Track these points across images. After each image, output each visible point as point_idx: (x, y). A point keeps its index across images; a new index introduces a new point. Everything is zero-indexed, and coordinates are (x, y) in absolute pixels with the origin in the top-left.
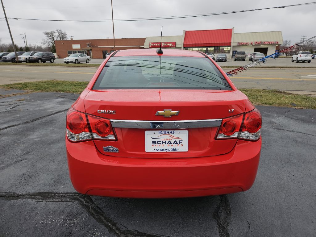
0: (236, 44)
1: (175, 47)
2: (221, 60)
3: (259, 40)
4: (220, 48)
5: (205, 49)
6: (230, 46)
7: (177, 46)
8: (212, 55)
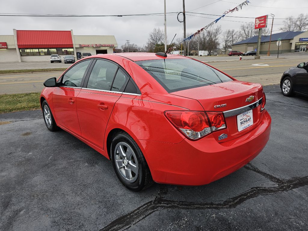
0: (78, 46)
1: (7, 48)
2: (69, 61)
3: (98, 43)
4: (63, 50)
5: (46, 50)
6: (73, 48)
7: (9, 47)
8: (58, 57)
